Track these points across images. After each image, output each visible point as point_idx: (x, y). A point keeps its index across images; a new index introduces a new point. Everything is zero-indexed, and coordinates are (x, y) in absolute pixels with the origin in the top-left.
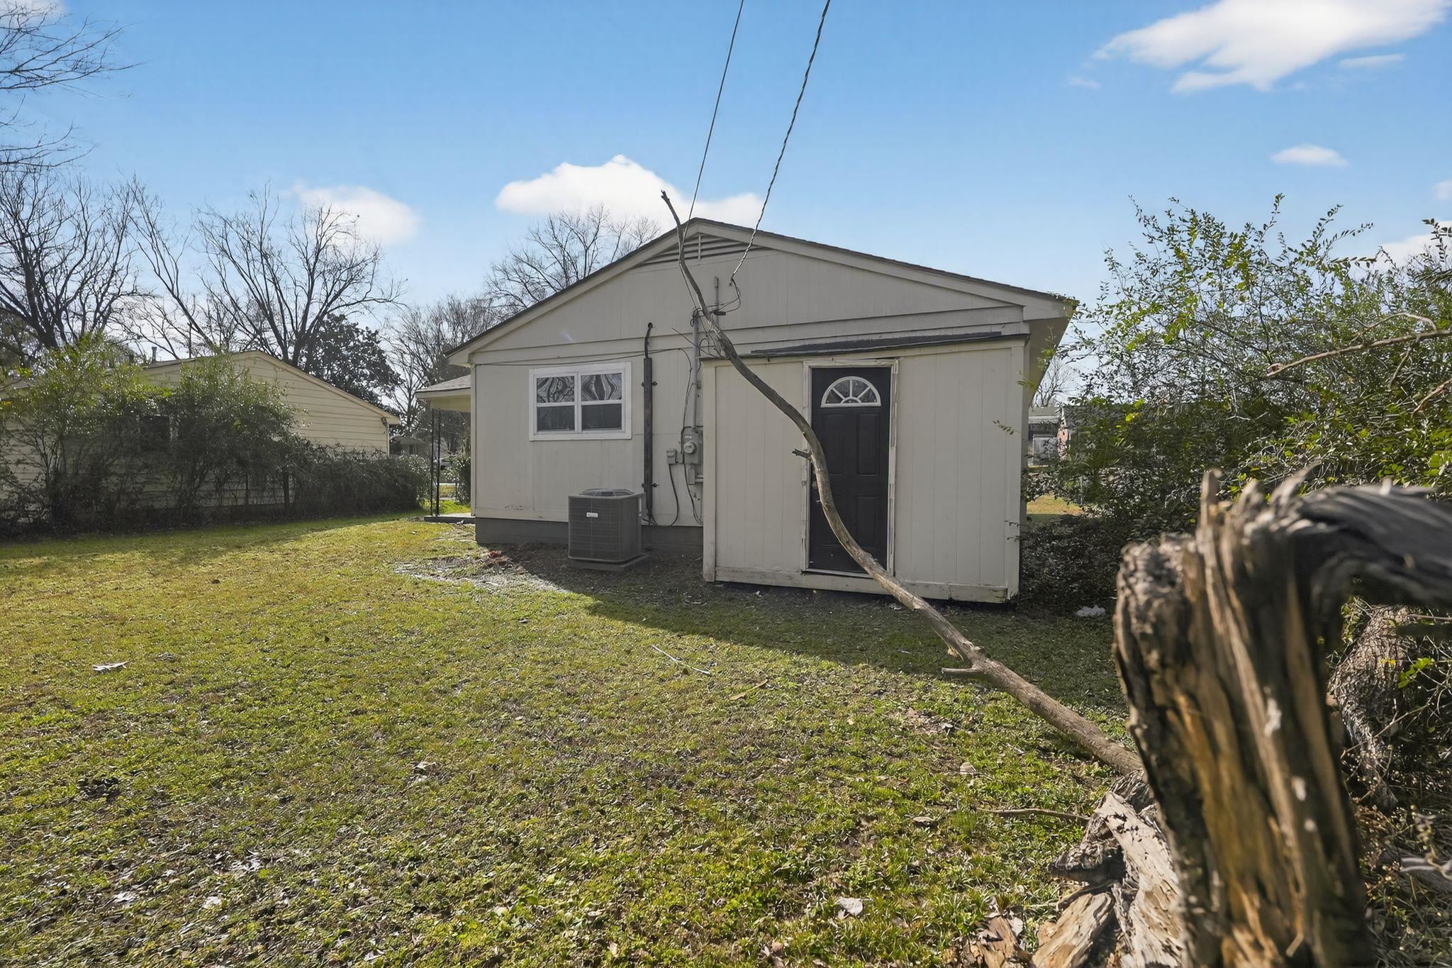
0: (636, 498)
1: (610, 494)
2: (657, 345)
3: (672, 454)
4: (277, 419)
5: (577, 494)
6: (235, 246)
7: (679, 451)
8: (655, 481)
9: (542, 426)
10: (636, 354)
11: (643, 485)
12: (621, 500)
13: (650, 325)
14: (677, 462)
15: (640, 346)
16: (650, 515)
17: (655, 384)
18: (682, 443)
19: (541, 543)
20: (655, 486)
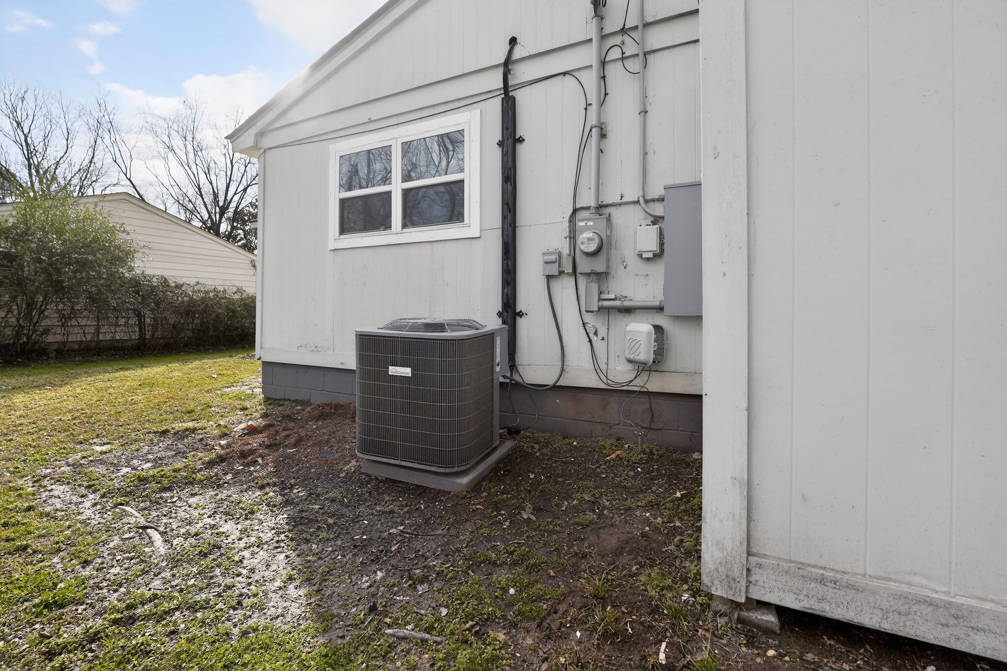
0: (490, 337)
1: (440, 327)
2: (523, 73)
3: (553, 258)
4: (122, 256)
5: (372, 328)
6: (177, 142)
7: (566, 251)
8: (521, 306)
9: (345, 228)
10: (488, 95)
11: (500, 314)
12: (461, 340)
13: (513, 41)
14: (561, 273)
15: (495, 80)
16: (513, 366)
17: (521, 140)
18: (573, 237)
19: (337, 406)
20: (520, 314)
